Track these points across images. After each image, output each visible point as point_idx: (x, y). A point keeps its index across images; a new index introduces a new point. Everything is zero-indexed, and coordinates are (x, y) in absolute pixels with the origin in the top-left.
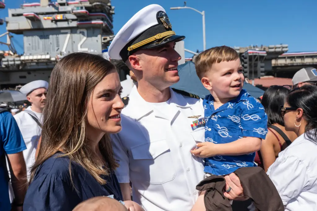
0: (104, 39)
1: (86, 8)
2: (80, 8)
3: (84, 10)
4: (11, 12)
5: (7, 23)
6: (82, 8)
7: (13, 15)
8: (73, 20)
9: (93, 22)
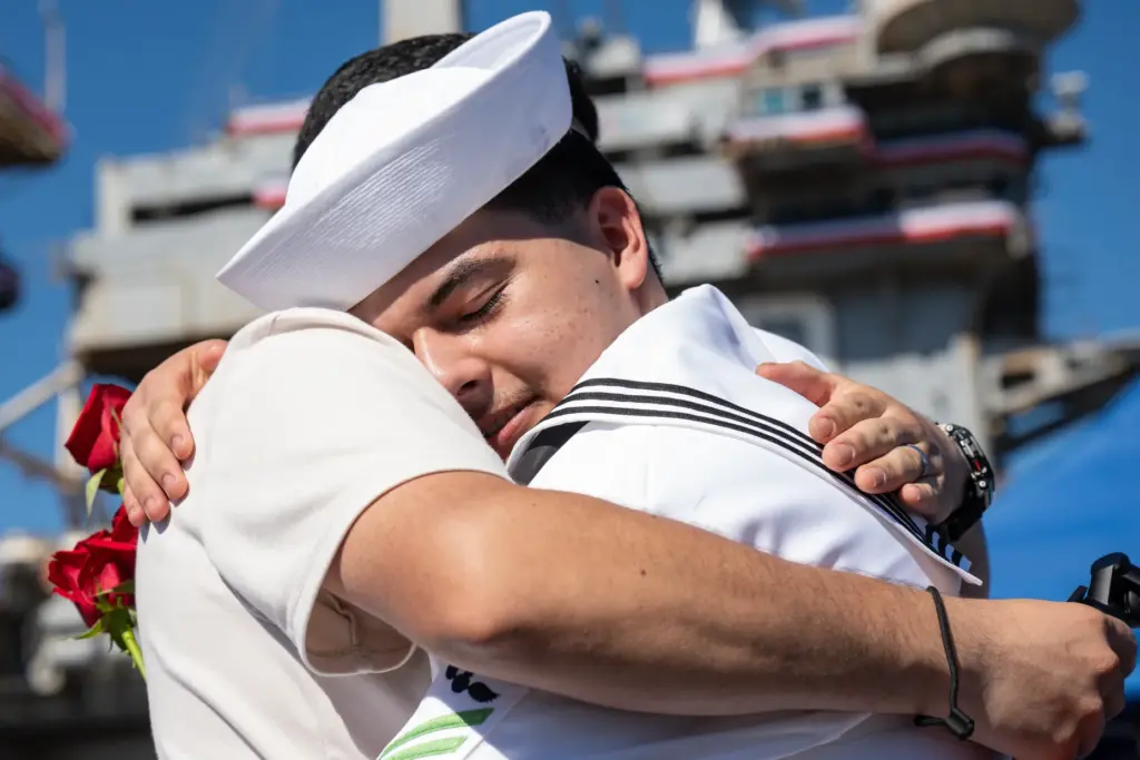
0: (1011, 381)
1: (859, 93)
2: (792, 99)
3: (836, 120)
4: (119, 187)
5: (82, 282)
6: (811, 99)
7: (143, 215)
8: (705, 218)
9: (923, 221)
